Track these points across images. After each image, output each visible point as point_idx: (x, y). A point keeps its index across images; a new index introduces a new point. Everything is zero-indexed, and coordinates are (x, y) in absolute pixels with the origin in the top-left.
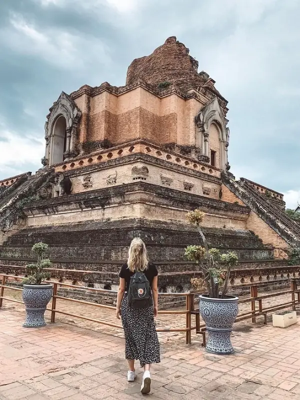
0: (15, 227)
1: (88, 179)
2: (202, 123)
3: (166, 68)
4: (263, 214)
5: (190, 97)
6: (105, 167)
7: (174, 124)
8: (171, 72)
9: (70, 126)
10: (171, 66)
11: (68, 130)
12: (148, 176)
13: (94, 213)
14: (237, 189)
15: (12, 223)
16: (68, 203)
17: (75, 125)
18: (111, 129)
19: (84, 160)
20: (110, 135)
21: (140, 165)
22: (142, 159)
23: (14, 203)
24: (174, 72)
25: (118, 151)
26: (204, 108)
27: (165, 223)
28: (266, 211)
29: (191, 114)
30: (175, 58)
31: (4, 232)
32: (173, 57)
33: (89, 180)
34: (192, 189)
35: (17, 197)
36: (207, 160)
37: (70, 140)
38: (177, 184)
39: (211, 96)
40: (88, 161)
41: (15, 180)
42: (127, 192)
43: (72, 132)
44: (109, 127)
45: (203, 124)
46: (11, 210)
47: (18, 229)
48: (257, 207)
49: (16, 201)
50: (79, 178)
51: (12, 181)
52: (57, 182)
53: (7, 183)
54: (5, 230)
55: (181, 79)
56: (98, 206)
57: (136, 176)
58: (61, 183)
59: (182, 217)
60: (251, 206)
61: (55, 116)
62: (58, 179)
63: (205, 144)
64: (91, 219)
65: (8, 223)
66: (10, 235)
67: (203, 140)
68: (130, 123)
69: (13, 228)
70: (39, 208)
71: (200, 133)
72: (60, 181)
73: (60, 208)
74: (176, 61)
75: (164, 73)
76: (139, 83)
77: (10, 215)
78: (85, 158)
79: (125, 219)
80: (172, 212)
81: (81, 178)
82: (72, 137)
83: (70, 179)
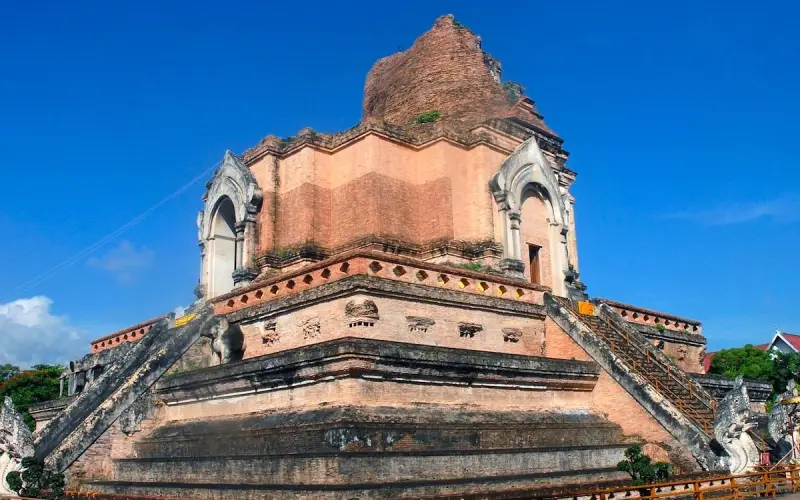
0: (145, 424)
1: (271, 327)
2: (502, 193)
3: (434, 80)
4: (622, 373)
5: (478, 143)
6: (300, 303)
7: (444, 200)
8: (445, 88)
9: (243, 219)
10: (445, 76)
11: (238, 227)
12: (378, 318)
13: (277, 395)
14: (573, 327)
15: (140, 416)
16: (232, 379)
17: (250, 217)
18: (320, 218)
19: (262, 290)
20: (319, 230)
21: (359, 300)
22: (363, 287)
23: (141, 379)
24: (451, 87)
25: (322, 271)
26: (508, 161)
27: (403, 410)
28: (627, 369)
29: (481, 177)
30: (452, 58)
31: (127, 433)
32: (448, 56)
33: (274, 329)
34: (477, 334)
35: (147, 367)
36: (520, 268)
37: (242, 245)
38: (443, 327)
39: (523, 135)
40: (271, 291)
41: (146, 329)
42: (326, 357)
43: (246, 230)
44: (316, 215)
45: (505, 195)
46: (136, 392)
47: (151, 428)
48: (612, 362)
49: (147, 374)
50: (257, 325)
51: (142, 332)
52: (217, 334)
53: (134, 335)
54: (128, 429)
55: (464, 101)
56: (281, 383)
57: (354, 319)
58: (224, 337)
59: (442, 397)
60: (599, 360)
61: (215, 200)
62: (217, 329)
63: (514, 234)
64: (272, 407)
65: (133, 417)
66: (137, 437)
67: (509, 227)
68: (357, 204)
69: (143, 425)
70: (184, 388)
71: (502, 212)
72: (222, 332)
73: (220, 387)
74: (455, 65)
75: (430, 91)
76: (369, 127)
77: (136, 401)
78: (264, 286)
79: (327, 406)
80: (421, 387)
81: (260, 326)
82: (246, 240)
83: (241, 327)
